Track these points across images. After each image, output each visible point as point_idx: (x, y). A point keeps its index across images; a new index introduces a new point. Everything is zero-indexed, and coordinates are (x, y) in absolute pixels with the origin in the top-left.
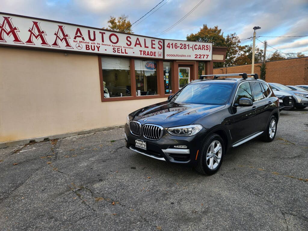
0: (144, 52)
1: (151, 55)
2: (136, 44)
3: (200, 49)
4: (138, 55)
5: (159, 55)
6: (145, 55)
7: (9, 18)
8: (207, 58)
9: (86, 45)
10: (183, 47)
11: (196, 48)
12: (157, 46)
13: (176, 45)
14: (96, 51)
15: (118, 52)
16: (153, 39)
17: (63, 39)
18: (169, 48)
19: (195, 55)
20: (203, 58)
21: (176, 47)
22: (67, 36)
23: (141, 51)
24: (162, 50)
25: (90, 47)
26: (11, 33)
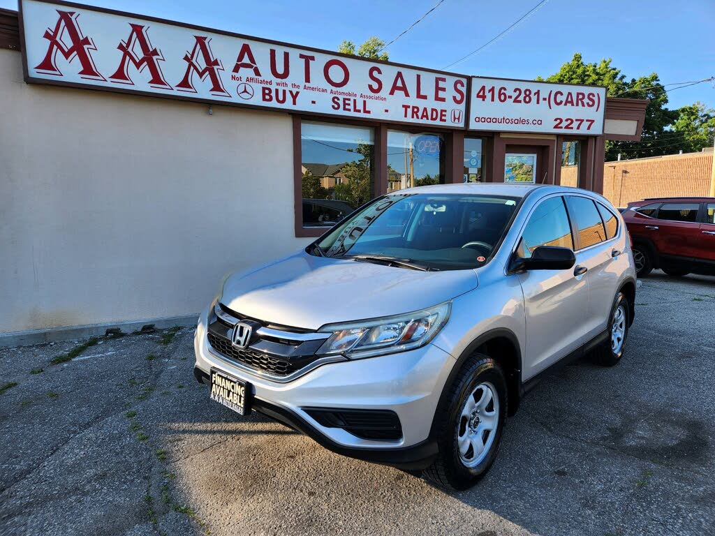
0: (416, 110)
1: (432, 119)
2: (395, 88)
3: (569, 102)
4: (397, 115)
5: (455, 119)
6: (418, 117)
7: (72, 14)
8: (589, 128)
9: (264, 89)
10: (521, 98)
11: (558, 101)
12: (449, 94)
13: (503, 91)
14: (288, 105)
15: (345, 109)
16: (441, 75)
17: (204, 72)
18: (484, 100)
19: (556, 120)
20: (578, 128)
21: (503, 97)
22: (216, 63)
23: (406, 107)
24: (462, 106)
25: (273, 94)
26: (75, 52)
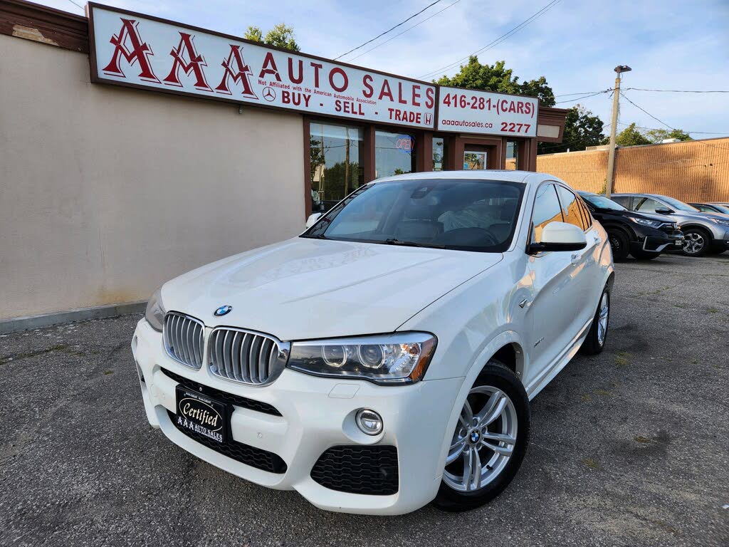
0: (398, 113)
1: (411, 121)
2: (383, 94)
3: (512, 109)
4: (384, 118)
5: (427, 121)
6: (400, 120)
7: (133, 22)
8: (526, 132)
9: (283, 92)
10: (477, 105)
11: (504, 108)
12: (423, 100)
13: (463, 98)
14: (302, 107)
15: (345, 111)
16: (417, 83)
17: (237, 76)
18: (449, 106)
19: (503, 124)
20: (519, 131)
21: (463, 103)
22: (246, 69)
23: (391, 110)
24: (432, 111)
25: (291, 97)
26: (136, 57)
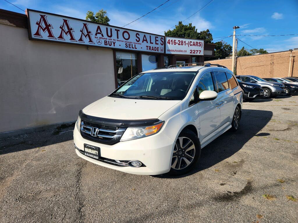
0: (150, 47)
1: (155, 50)
2: (144, 40)
3: (194, 45)
4: (145, 49)
5: (161, 50)
6: (151, 50)
8: (200, 53)
9: (105, 41)
10: (180, 43)
11: (191, 44)
12: (159, 42)
13: (175, 41)
14: (112, 46)
15: (129, 47)
16: (157, 36)
17: (86, 35)
18: (169, 44)
19: (190, 50)
20: (197, 53)
21: (175, 43)
22: (90, 32)
23: (147, 46)
24: (163, 46)
25: (108, 43)
26: (46, 29)
